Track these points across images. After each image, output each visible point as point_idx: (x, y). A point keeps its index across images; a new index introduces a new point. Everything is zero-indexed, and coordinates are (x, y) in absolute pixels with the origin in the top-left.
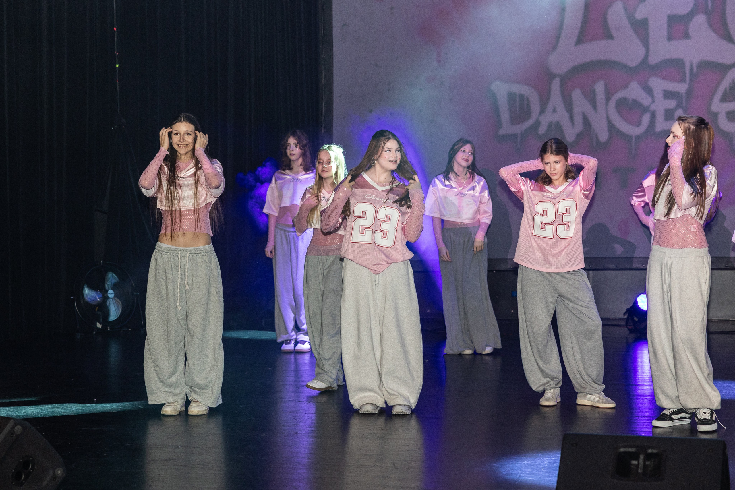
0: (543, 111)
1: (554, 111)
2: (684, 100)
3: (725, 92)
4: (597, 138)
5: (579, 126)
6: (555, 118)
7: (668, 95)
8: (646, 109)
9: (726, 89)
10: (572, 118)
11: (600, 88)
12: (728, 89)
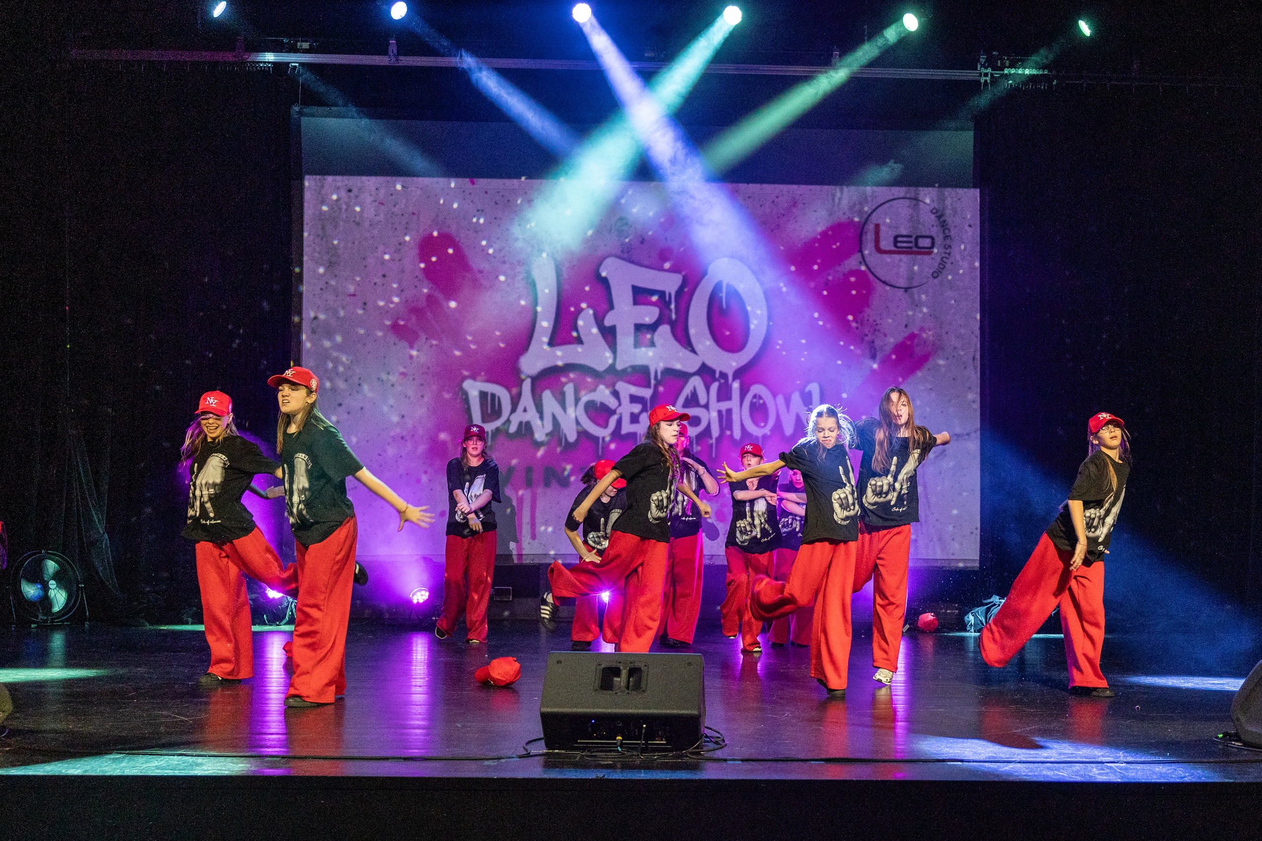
0: (513, 410)
1: (525, 410)
2: (649, 405)
3: (687, 399)
4: (566, 439)
5: (549, 427)
6: (526, 418)
7: (634, 399)
8: (613, 412)
9: (688, 395)
10: (541, 418)
11: (569, 389)
12: (690, 396)
